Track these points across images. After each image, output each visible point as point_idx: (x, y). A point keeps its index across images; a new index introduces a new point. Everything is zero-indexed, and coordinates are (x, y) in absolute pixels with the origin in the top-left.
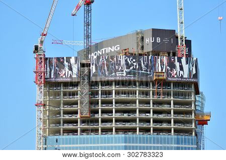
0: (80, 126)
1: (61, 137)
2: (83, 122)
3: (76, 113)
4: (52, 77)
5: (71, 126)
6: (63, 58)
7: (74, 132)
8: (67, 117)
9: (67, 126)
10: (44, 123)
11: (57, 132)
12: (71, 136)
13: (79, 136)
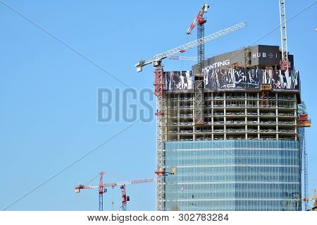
0: (194, 133)
1: (178, 142)
2: (198, 129)
3: (191, 120)
4: (170, 89)
5: (187, 133)
6: (179, 73)
7: (190, 137)
8: (183, 124)
9: (183, 133)
10: (163, 129)
11: (175, 138)
12: (187, 142)
13: (194, 141)
